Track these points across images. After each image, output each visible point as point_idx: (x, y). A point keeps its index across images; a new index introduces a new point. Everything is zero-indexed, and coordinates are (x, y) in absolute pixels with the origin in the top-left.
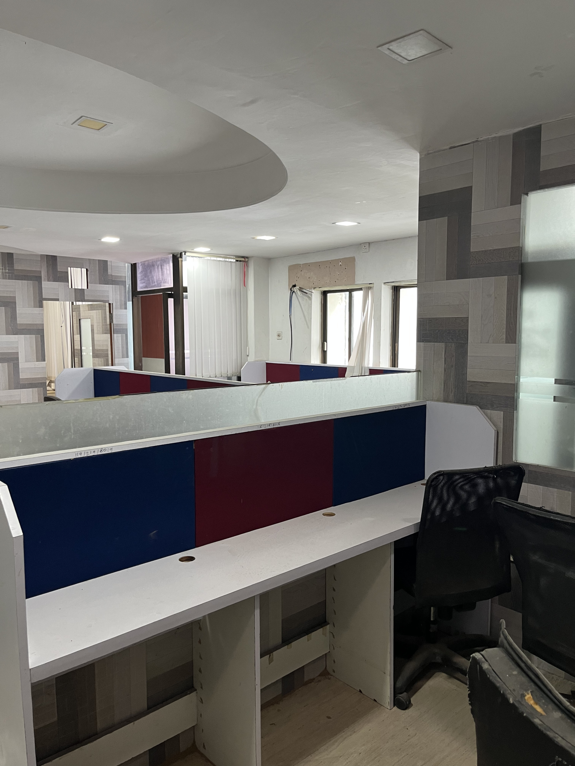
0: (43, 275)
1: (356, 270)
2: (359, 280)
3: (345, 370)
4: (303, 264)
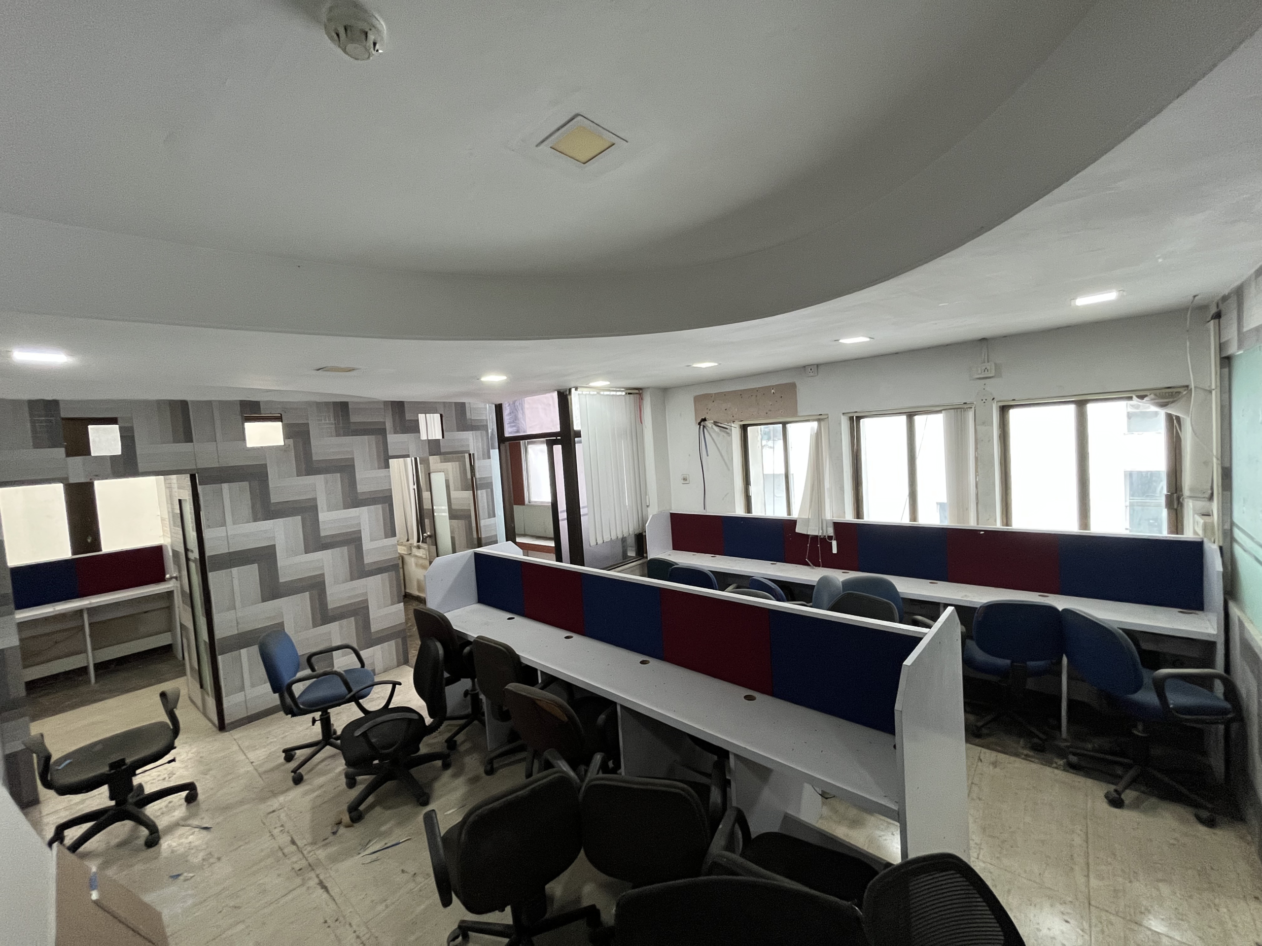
0: (389, 425)
1: (798, 399)
2: (803, 409)
3: (794, 523)
4: (715, 394)
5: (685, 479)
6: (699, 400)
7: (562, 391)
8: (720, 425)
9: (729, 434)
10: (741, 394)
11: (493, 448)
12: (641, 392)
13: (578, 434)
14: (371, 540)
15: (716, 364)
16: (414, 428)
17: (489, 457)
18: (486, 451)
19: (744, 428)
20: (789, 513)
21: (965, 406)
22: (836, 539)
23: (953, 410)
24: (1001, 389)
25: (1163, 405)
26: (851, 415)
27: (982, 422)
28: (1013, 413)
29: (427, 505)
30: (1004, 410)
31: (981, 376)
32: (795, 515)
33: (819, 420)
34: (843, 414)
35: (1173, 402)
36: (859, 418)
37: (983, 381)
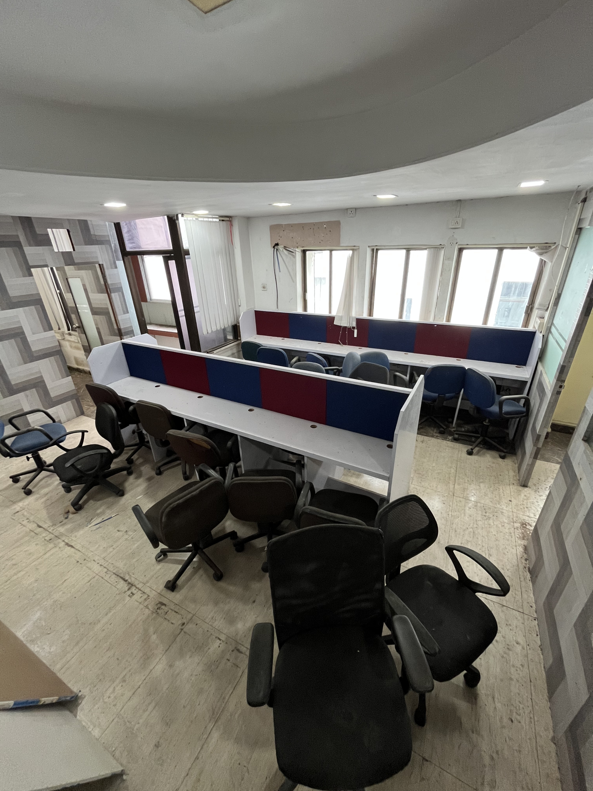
0: (22, 238)
1: (341, 233)
2: (344, 242)
3: (333, 318)
4: (285, 225)
5: (264, 287)
6: (273, 228)
7: (170, 216)
8: (288, 249)
9: (294, 257)
10: (303, 226)
11: (118, 260)
12: (231, 219)
13: (187, 253)
14: (34, 334)
15: (290, 204)
16: (46, 242)
17: (116, 267)
18: (112, 262)
19: (304, 252)
20: (330, 312)
21: (440, 246)
22: (357, 329)
23: (433, 249)
24: (462, 238)
25: (541, 254)
26: (373, 248)
27: (448, 258)
28: (465, 252)
29: (70, 304)
30: (461, 250)
31: (454, 227)
32: (334, 313)
33: (353, 250)
34: (369, 246)
35: (546, 252)
36: (377, 250)
37: (454, 230)
